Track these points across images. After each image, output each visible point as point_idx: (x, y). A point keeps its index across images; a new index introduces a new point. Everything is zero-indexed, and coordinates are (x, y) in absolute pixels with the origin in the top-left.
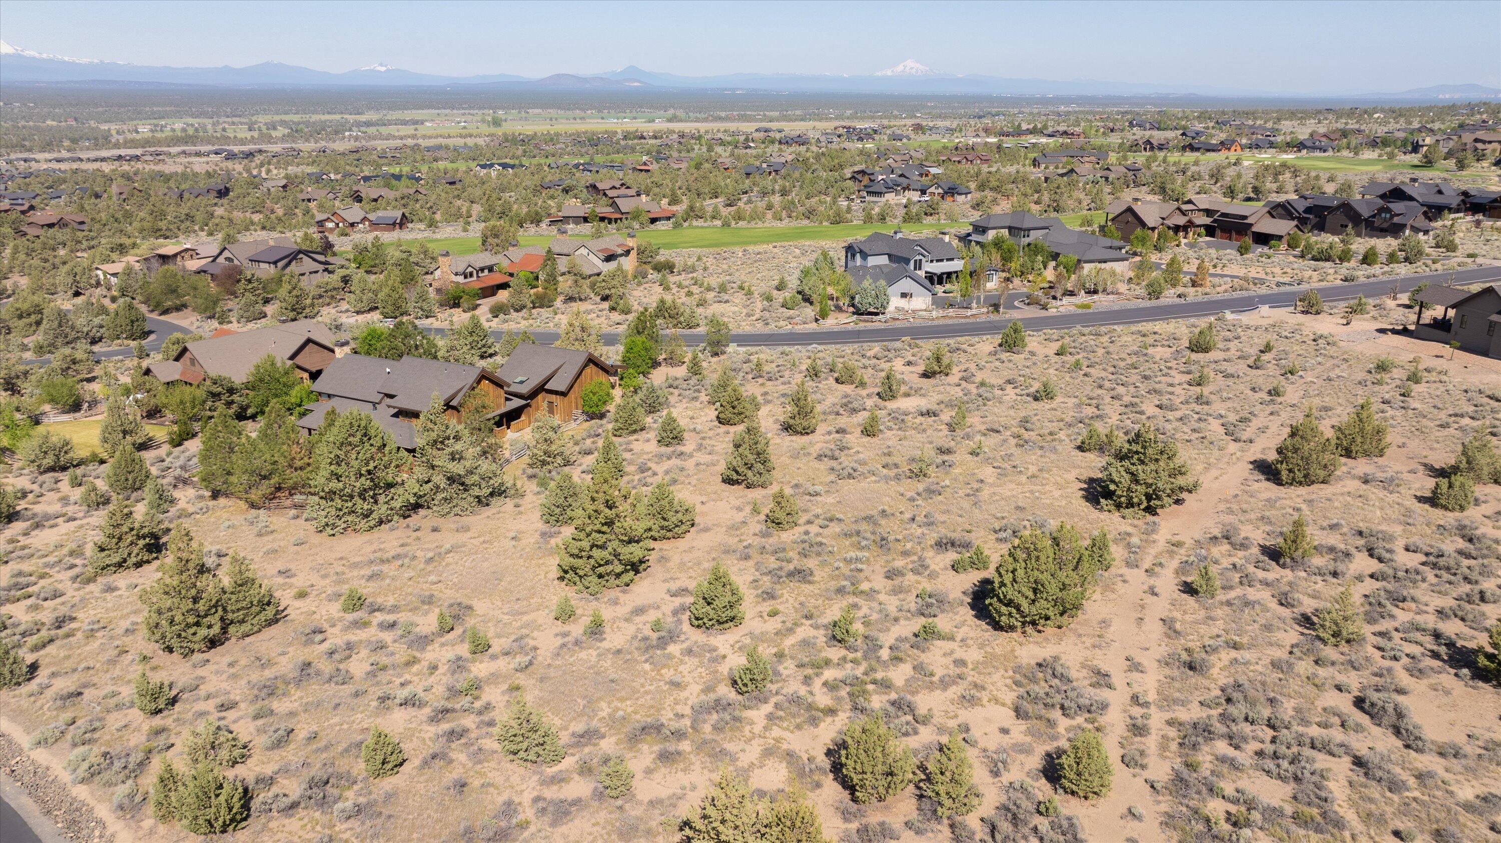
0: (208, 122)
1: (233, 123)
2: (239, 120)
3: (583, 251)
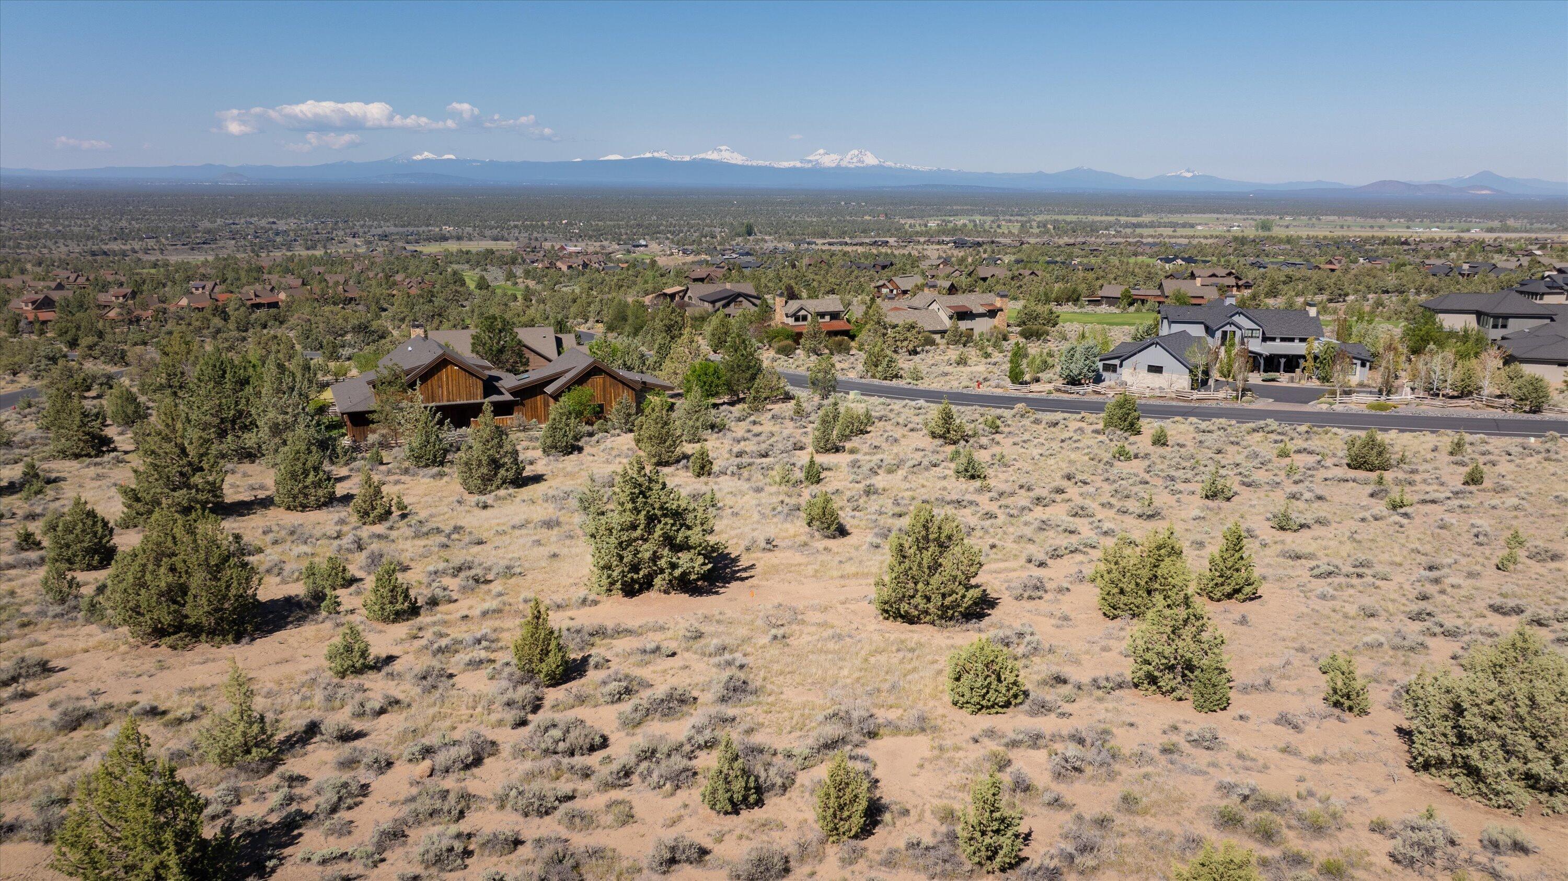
0: (989, 219)
1: (1010, 221)
2: (1019, 218)
3: (935, 306)
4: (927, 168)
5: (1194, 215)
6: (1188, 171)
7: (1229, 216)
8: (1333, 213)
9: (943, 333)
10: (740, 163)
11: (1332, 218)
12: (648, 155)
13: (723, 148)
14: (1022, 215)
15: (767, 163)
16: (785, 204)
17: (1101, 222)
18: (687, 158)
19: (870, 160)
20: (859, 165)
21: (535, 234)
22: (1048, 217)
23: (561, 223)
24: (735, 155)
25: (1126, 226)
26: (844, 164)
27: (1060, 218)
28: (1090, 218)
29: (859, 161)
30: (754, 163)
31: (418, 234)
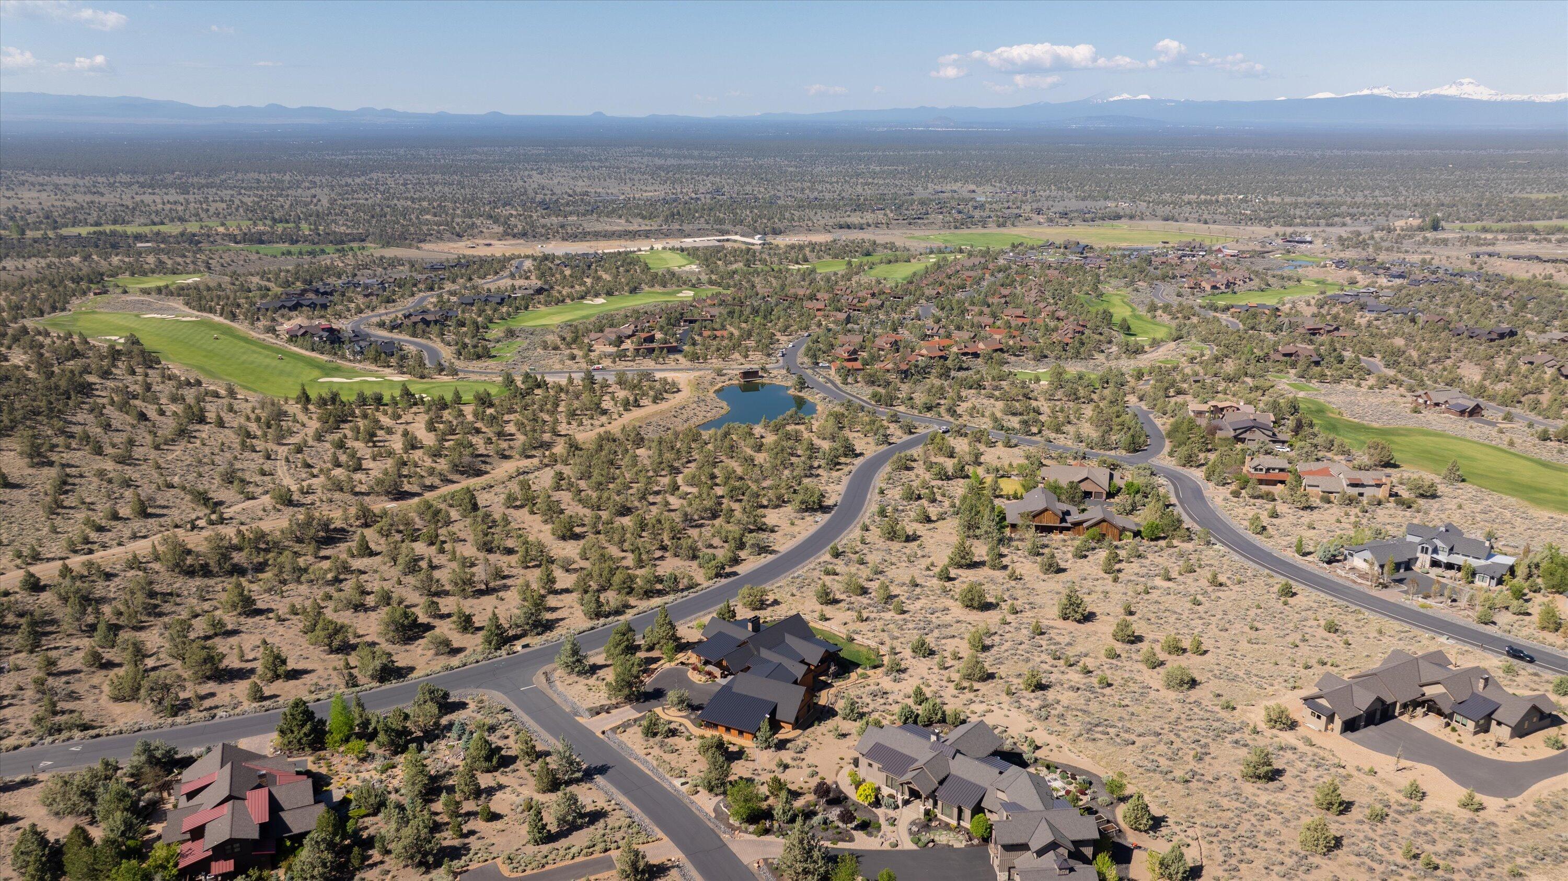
10: (1485, 98)
12: (1366, 92)
15: (1525, 97)
18: (1414, 95)
23: (1236, 199)
24: (1482, 88)
30: (1506, 97)
31: (1095, 211)
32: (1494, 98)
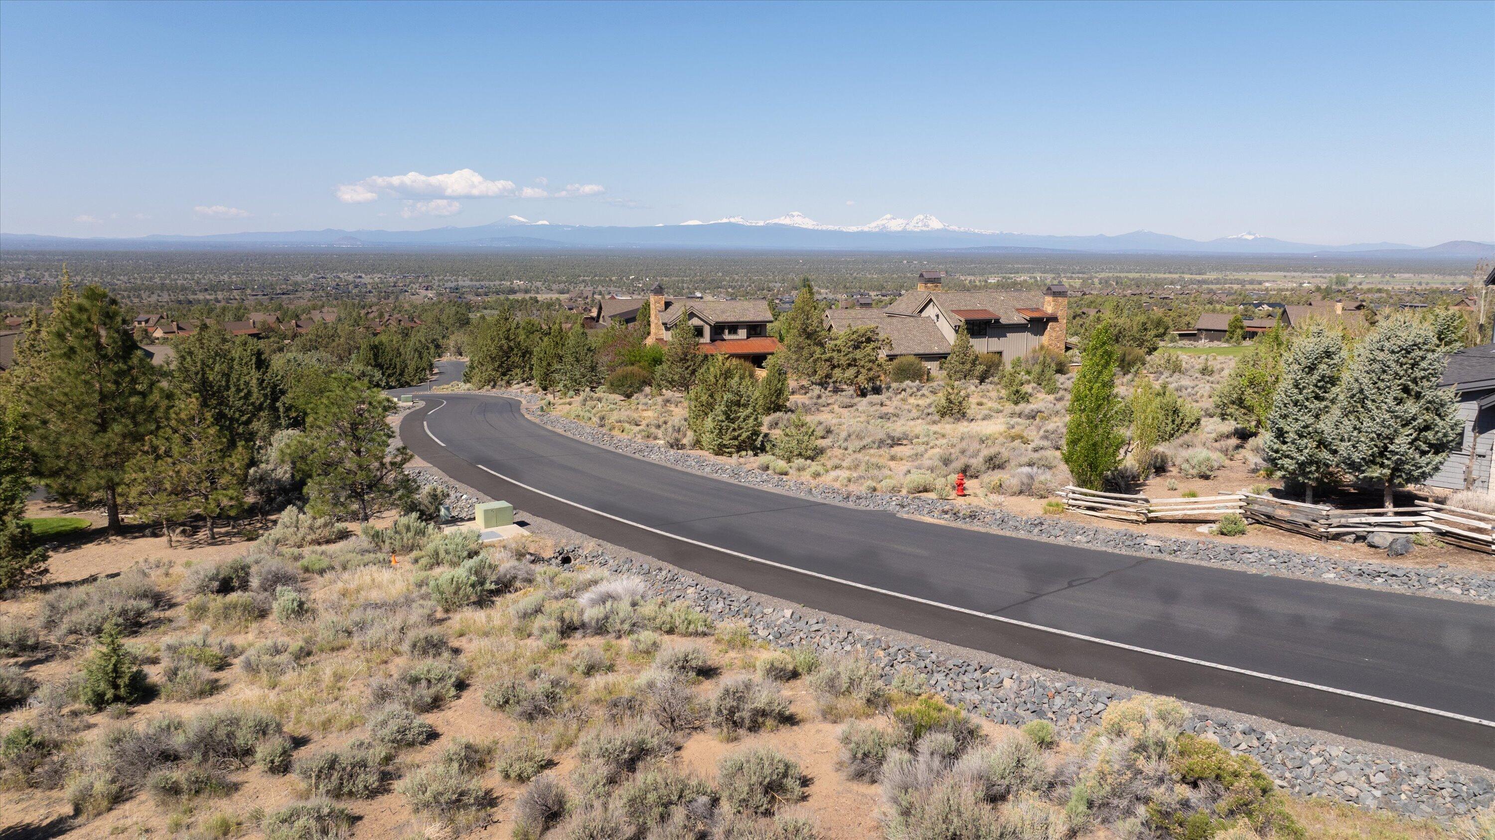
0: (1050, 276)
2: (1080, 275)
3: (931, 311)
4: (989, 232)
5: (1259, 273)
6: (1249, 233)
7: (1295, 274)
8: (1407, 271)
9: (941, 357)
10: (811, 227)
11: (1407, 275)
12: (725, 220)
13: (795, 213)
14: (1084, 273)
15: (837, 228)
16: (849, 262)
17: (1165, 279)
18: (761, 223)
19: (935, 224)
20: (925, 229)
21: (600, 288)
22: (1111, 275)
23: (628, 279)
24: (807, 220)
25: (1192, 282)
26: (910, 228)
27: (1122, 275)
28: (1153, 275)
29: (925, 225)
30: (824, 227)
31: (489, 288)
32: (816, 228)
